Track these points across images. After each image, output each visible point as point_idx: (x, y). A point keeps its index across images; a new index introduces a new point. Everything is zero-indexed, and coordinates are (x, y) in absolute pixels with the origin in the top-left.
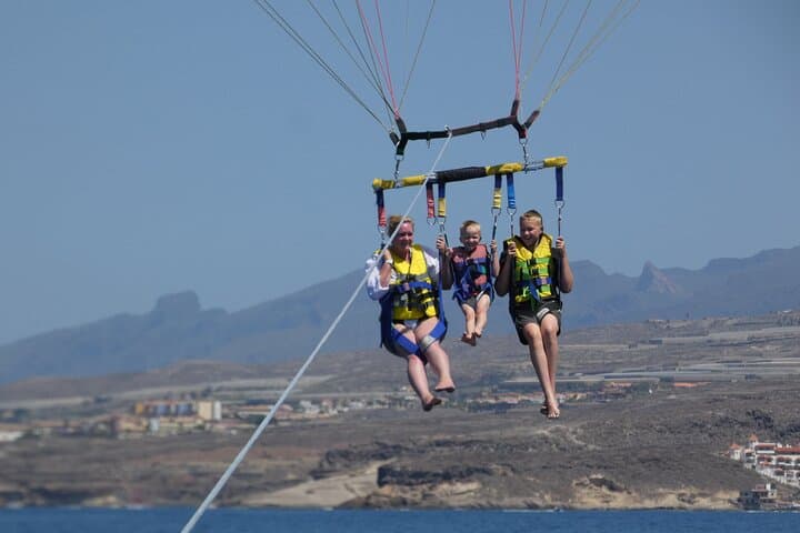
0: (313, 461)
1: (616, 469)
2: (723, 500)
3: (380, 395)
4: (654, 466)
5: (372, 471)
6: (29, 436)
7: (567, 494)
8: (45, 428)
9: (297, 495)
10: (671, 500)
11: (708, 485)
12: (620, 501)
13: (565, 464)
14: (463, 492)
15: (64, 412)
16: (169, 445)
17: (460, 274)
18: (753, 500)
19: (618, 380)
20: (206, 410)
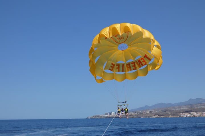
0: (154, 115)
1: (172, 115)
2: (178, 117)
3: (158, 111)
4: (174, 115)
5: (157, 115)
6: (138, 114)
7: (169, 116)
8: (138, 113)
9: (153, 117)
10: (175, 117)
11: (177, 116)
12: (172, 117)
13: (169, 115)
14: (163, 117)
15: (140, 112)
16: (146, 114)
17: (122, 110)
18: (180, 117)
19: (172, 110)
20: (148, 112)
